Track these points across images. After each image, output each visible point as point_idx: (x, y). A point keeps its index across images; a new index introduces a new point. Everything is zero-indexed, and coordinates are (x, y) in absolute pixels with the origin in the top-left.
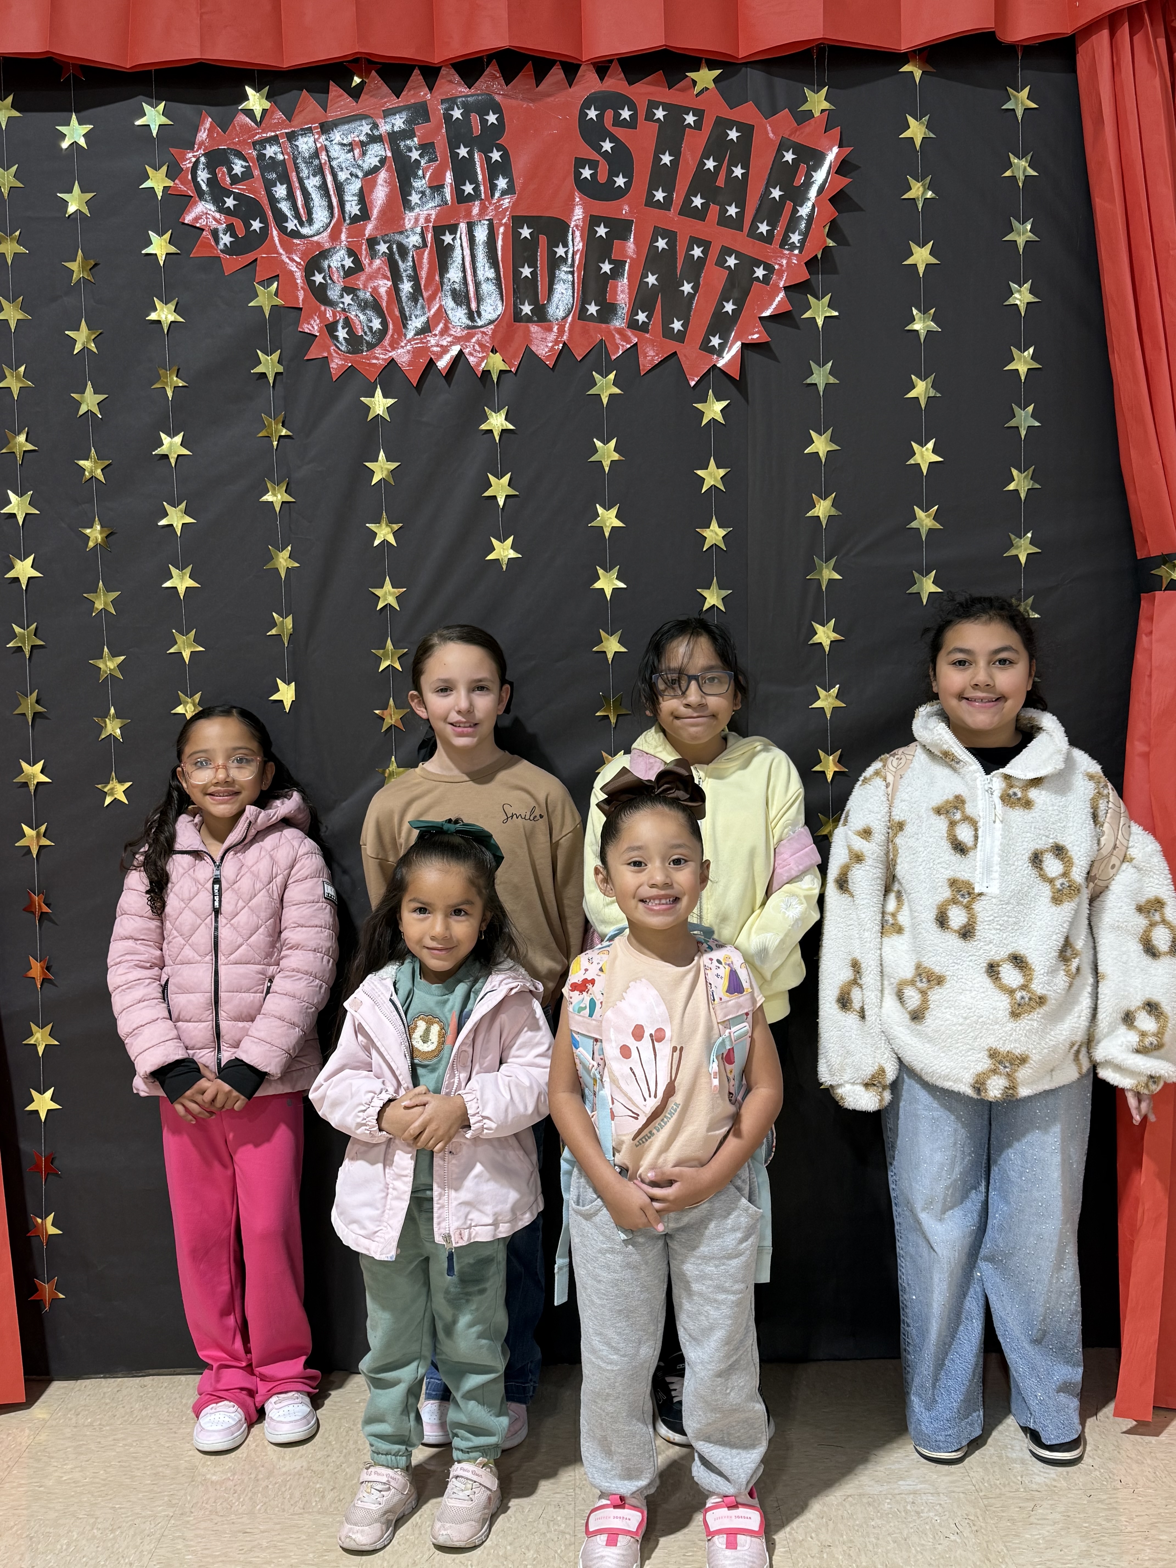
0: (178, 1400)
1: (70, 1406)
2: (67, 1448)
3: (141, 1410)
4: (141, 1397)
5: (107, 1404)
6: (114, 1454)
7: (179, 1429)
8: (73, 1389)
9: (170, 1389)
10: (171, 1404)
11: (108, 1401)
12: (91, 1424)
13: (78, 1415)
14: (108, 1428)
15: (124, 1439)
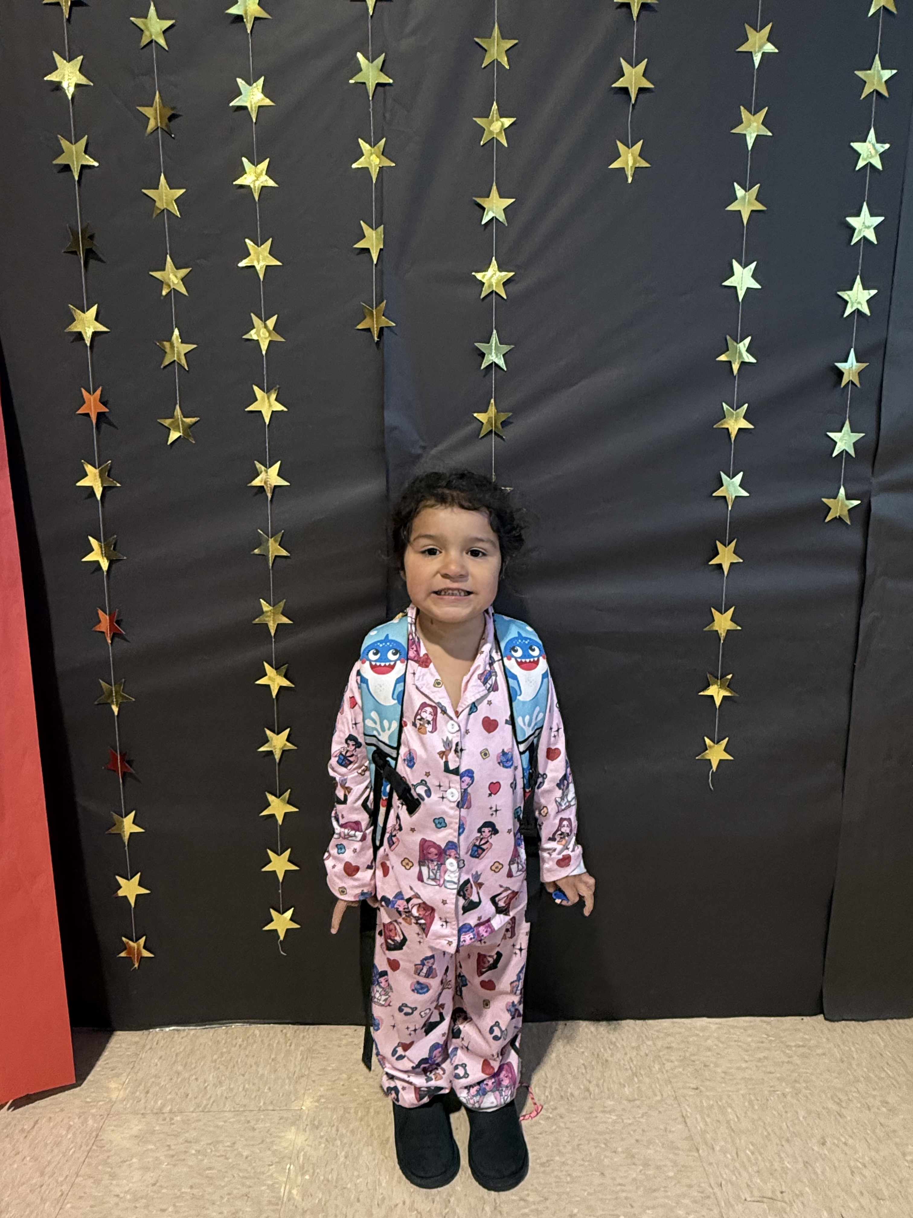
0: (254, 1068)
1: (140, 1075)
2: (132, 1157)
3: (215, 1085)
4: (215, 1061)
5: (178, 1073)
6: (185, 1169)
7: (258, 1120)
8: (144, 1046)
9: (245, 1049)
10: (247, 1076)
11: (180, 1068)
12: (160, 1111)
13: (147, 1092)
14: (179, 1118)
15: (197, 1141)
